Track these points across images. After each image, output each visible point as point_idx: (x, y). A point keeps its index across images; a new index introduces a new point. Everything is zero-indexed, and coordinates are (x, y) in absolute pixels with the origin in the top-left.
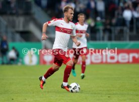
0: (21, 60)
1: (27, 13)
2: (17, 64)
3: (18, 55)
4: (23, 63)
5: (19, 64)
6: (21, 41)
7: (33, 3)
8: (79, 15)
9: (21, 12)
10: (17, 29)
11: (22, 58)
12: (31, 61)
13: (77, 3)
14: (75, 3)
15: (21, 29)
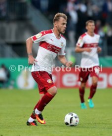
0: (12, 82)
1: (22, 18)
2: (7, 87)
3: (9, 75)
4: (15, 87)
5: (11, 88)
6: (12, 56)
7: (29, 4)
8: (87, 23)
9: (12, 16)
10: (8, 40)
11: (14, 80)
12: (27, 84)
13: (89, 4)
14: (86, 4)
15: (13, 40)
